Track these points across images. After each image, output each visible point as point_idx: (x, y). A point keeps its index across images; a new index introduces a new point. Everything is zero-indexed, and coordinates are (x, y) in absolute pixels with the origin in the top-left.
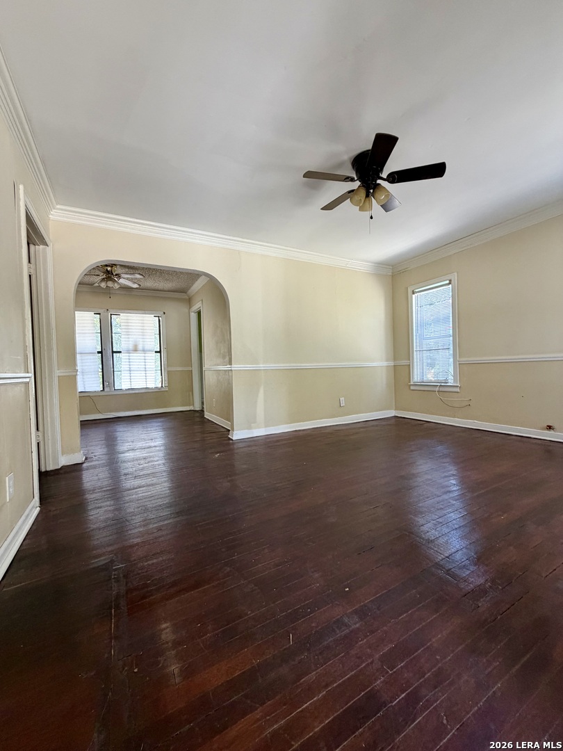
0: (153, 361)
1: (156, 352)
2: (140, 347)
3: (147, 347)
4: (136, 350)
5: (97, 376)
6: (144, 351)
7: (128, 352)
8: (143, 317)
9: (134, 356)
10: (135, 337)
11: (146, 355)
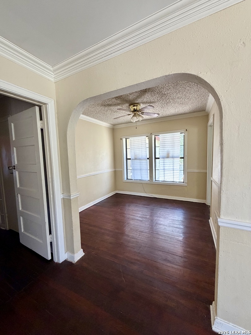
0: (179, 164)
1: (181, 158)
2: (171, 155)
3: (175, 155)
4: (168, 157)
5: (147, 172)
6: (173, 157)
7: (163, 158)
8: (173, 135)
9: (167, 160)
10: (168, 148)
11: (174, 160)
